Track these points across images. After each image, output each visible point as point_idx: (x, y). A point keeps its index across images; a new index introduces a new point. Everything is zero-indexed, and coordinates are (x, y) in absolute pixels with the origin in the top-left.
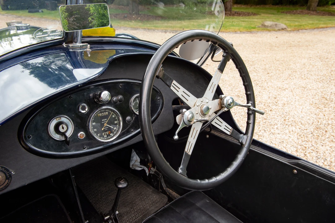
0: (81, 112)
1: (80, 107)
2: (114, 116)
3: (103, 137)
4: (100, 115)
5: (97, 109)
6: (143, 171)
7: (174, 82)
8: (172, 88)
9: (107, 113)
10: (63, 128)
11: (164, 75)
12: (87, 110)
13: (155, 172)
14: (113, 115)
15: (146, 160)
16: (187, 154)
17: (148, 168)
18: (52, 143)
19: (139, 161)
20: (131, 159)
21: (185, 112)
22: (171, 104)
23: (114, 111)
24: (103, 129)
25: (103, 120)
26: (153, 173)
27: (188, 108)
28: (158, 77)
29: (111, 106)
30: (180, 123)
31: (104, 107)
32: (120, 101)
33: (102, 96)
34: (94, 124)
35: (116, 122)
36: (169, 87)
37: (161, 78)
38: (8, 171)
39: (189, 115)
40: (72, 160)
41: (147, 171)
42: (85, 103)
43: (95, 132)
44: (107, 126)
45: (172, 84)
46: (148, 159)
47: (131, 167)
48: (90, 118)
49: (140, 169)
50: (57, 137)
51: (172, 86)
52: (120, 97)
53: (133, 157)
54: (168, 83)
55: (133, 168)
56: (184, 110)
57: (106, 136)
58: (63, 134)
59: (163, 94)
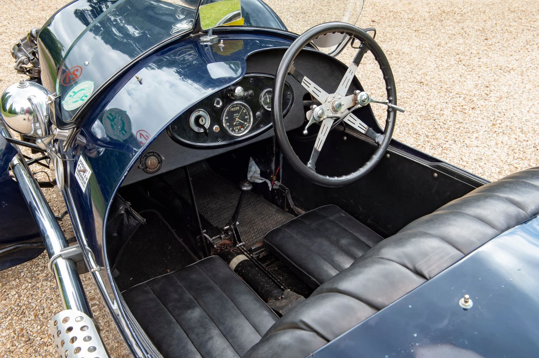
0: (215, 107)
1: (216, 101)
2: (244, 111)
3: (235, 131)
4: (232, 109)
5: (230, 104)
6: (265, 184)
7: (305, 78)
8: (303, 84)
9: (238, 108)
10: (202, 121)
11: (296, 71)
12: (221, 104)
13: (280, 186)
14: (244, 109)
15: (268, 171)
16: (316, 150)
17: (271, 181)
18: (192, 134)
19: (259, 172)
20: (249, 169)
21: (315, 108)
22: (302, 99)
23: (245, 106)
24: (234, 124)
25: (235, 115)
26: (277, 188)
27: (319, 104)
28: (289, 74)
29: (242, 101)
30: (310, 119)
31: (235, 102)
32: (251, 96)
33: (236, 91)
34: (227, 118)
35: (246, 117)
36: (300, 83)
37: (292, 75)
38: (160, 156)
39: (319, 111)
40: (208, 151)
41: (270, 185)
42: (219, 98)
43: (228, 126)
44: (238, 121)
45: (303, 80)
46: (271, 170)
47: (249, 179)
48: (224, 112)
49: (261, 181)
50: (196, 129)
51: (302, 83)
52: (251, 92)
53: (251, 167)
54: (299, 79)
55: (251, 181)
56: (314, 106)
57: (237, 131)
58: (202, 126)
59: (293, 89)
